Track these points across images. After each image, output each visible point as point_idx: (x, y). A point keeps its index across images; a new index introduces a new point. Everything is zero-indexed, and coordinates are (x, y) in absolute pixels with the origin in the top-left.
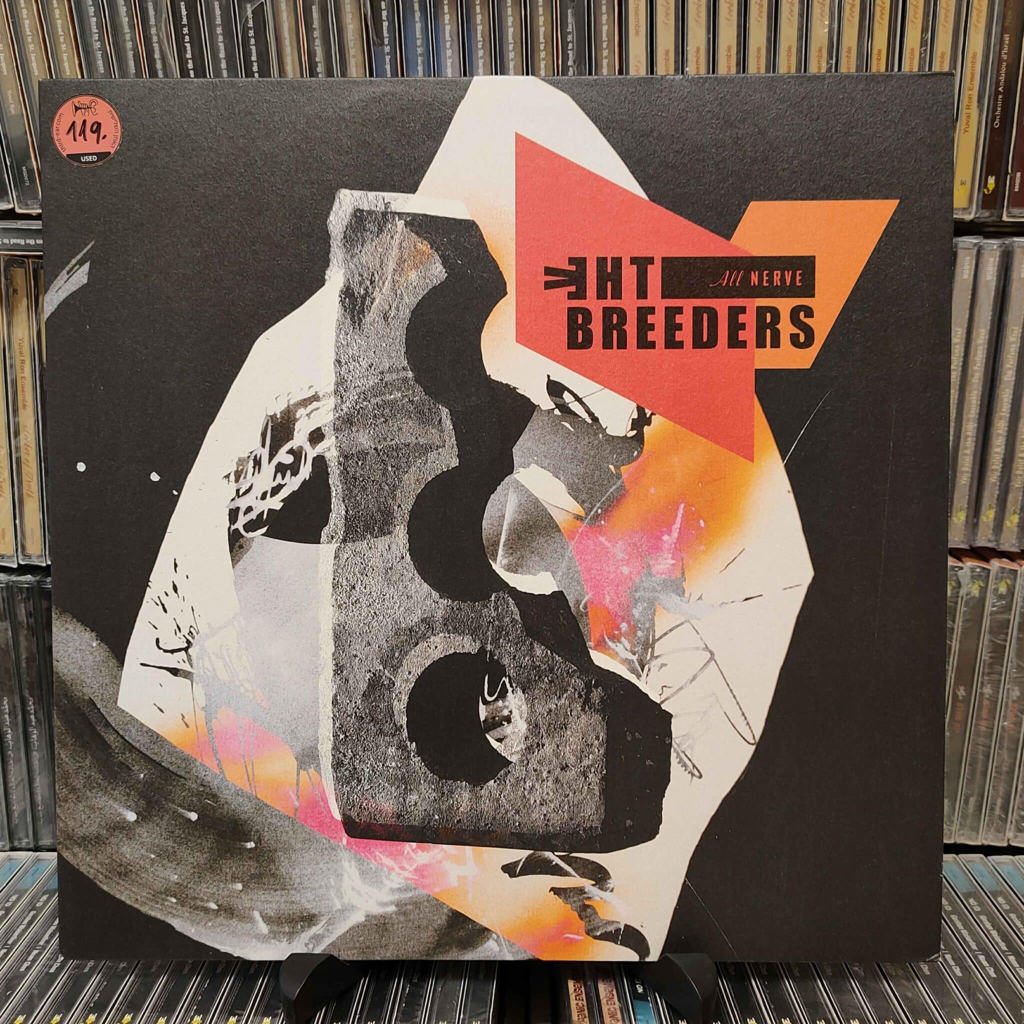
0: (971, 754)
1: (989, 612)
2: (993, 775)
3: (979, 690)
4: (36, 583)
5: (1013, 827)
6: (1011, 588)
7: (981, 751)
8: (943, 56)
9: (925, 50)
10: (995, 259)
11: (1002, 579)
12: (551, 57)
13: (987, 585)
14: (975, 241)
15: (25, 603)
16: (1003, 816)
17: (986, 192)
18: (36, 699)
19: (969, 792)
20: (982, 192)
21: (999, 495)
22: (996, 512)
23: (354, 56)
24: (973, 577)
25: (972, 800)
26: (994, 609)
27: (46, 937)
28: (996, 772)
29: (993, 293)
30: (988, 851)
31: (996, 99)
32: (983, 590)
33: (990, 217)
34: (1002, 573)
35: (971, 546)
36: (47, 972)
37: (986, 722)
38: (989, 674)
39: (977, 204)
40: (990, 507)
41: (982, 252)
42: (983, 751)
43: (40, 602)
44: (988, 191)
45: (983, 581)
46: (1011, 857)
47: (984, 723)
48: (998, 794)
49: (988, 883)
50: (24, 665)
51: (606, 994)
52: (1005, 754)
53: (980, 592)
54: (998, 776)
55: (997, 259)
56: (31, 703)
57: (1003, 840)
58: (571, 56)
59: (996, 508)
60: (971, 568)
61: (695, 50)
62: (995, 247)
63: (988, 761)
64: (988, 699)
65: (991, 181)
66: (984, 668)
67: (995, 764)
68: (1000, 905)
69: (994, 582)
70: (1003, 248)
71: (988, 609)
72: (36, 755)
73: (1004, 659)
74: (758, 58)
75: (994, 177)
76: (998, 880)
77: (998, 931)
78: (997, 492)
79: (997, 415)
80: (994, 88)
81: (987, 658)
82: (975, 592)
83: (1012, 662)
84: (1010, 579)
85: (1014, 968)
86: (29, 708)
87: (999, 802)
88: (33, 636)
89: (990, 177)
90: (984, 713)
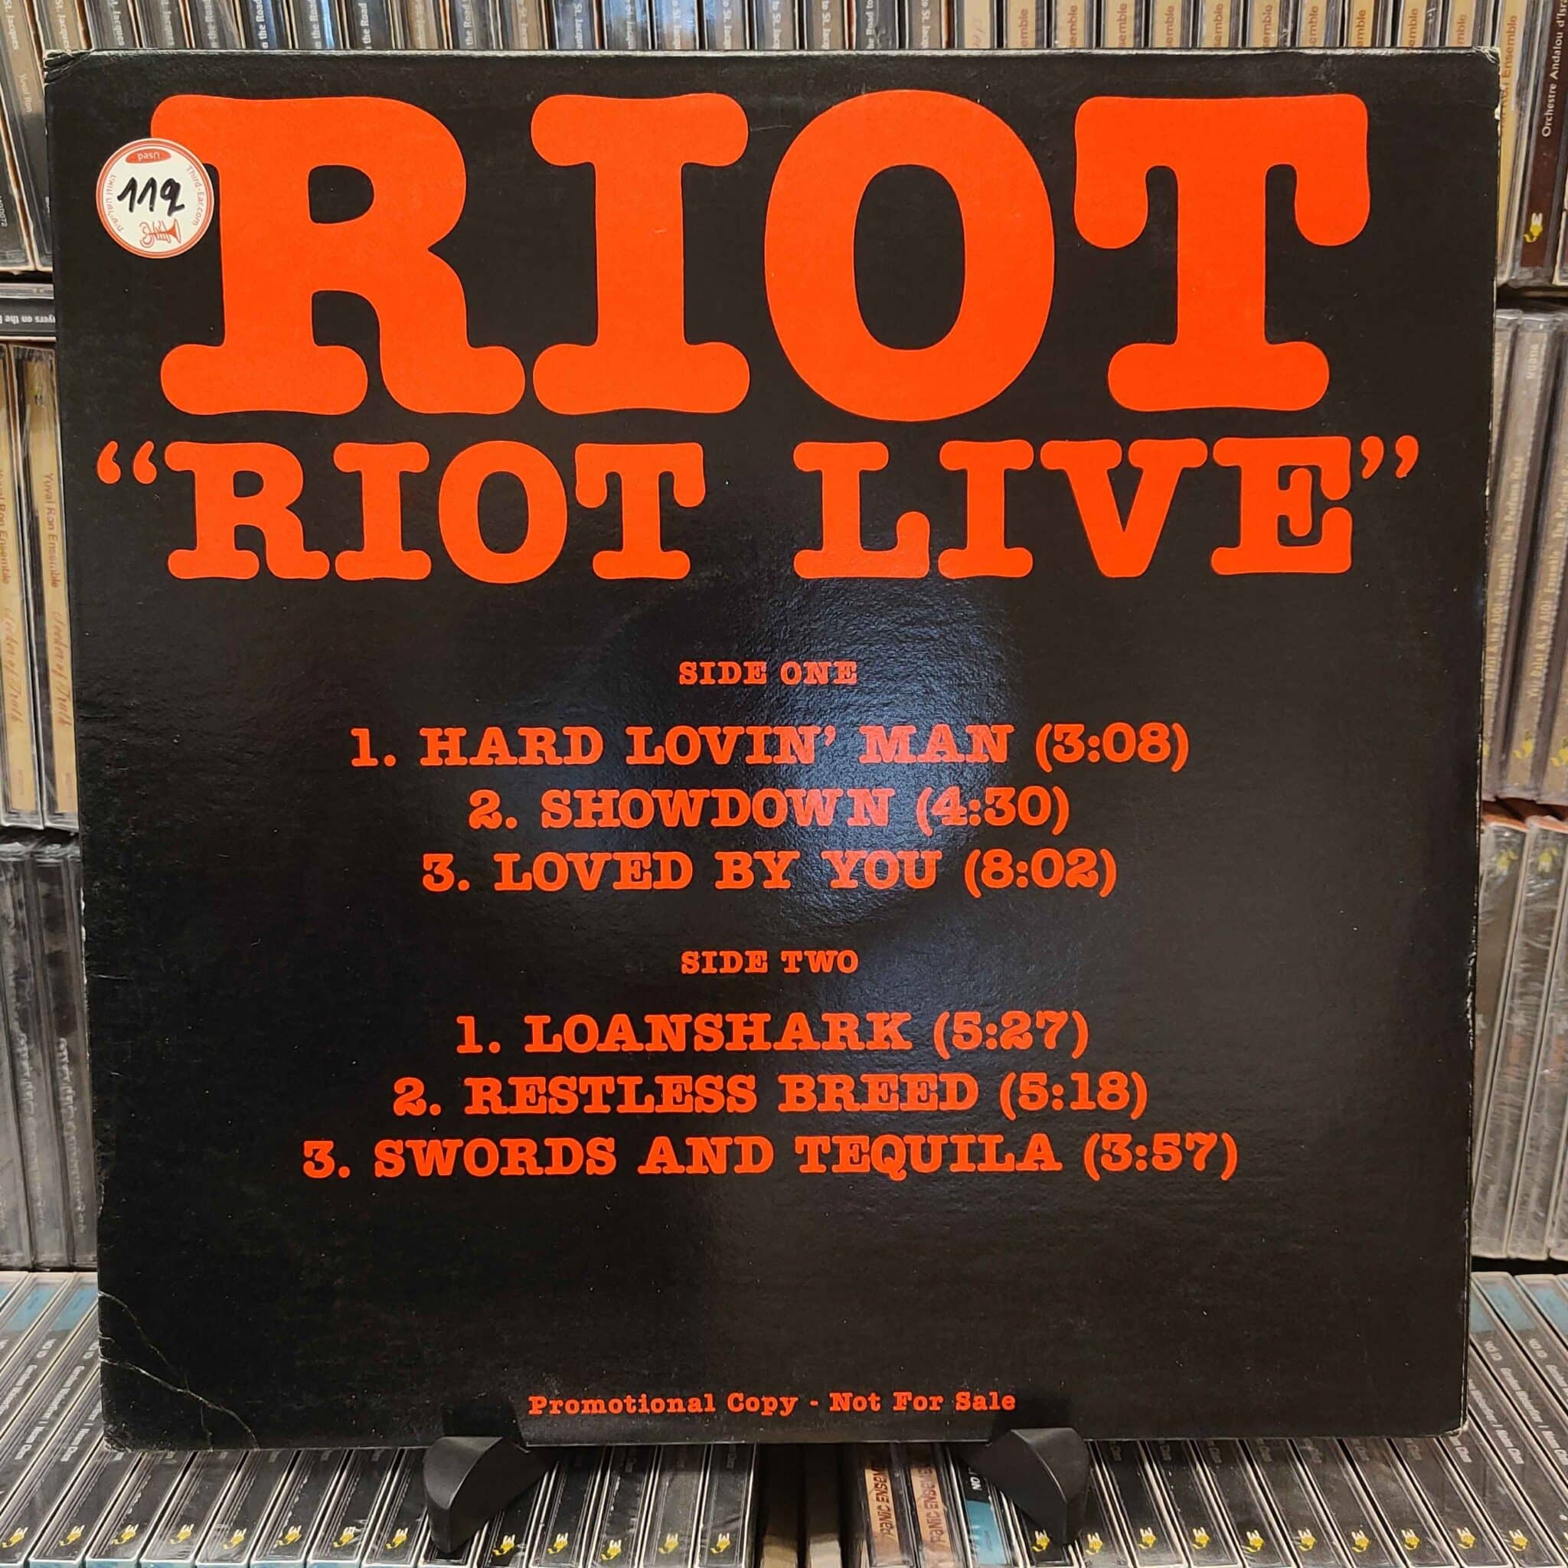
0: (1492, 1118)
1: (1524, 899)
2: (1526, 1150)
3: (1505, 1020)
4: (28, 857)
5: (1555, 1229)
6: (1559, 860)
7: (1507, 1116)
8: (1462, 22)
9: (1435, 13)
10: (1541, 346)
11: (1544, 847)
12: (839, 22)
13: (1520, 859)
14: (1510, 318)
15: (11, 886)
16: (1542, 1215)
17: (1528, 240)
18: (31, 1036)
19: (1488, 1177)
20: (1522, 239)
21: (1541, 717)
22: (1536, 744)
23: (526, 20)
24: (1498, 845)
25: (1493, 1189)
26: (1531, 894)
27: (54, 1406)
28: (1531, 1146)
29: (1536, 401)
30: (1517, 1267)
31: (1546, 92)
32: (1515, 865)
33: (1534, 278)
34: (1546, 838)
35: (1496, 797)
36: (58, 1463)
37: (1517, 1069)
38: (1522, 995)
39: (1514, 260)
41: (1520, 334)
42: (1512, 1114)
43: (35, 884)
44: (1532, 237)
45: (1514, 851)
46: (1551, 1276)
47: (1513, 1071)
48: (1533, 1179)
49: (1516, 1318)
50: (12, 983)
51: (924, 1492)
52: (1545, 1119)
53: (1510, 868)
54: (1534, 1151)
55: (1544, 347)
56: (22, 1042)
57: (1540, 1250)
58: (871, 20)
59: (1537, 737)
60: (1495, 831)
61: (1069, 11)
62: (1541, 327)
63: (1518, 1130)
64: (1521, 1035)
65: (1537, 221)
66: (1514, 985)
67: (1528, 1134)
68: (1532, 1351)
69: (1531, 852)
70: (1555, 328)
71: (1522, 894)
72: (31, 1123)
73: (1545, 972)
74: (1169, 22)
75: (1541, 215)
76: (1531, 1312)
77: (1529, 1393)
78: (1538, 712)
79: (1540, 592)
80: (1542, 74)
81: (1519, 970)
82: (1503, 868)
83: (1557, 977)
84: (1558, 848)
85: (1552, 1451)
86: (19, 1050)
87: (1535, 1192)
88: (25, 939)
89: (1534, 215)
90: (1514, 1056)
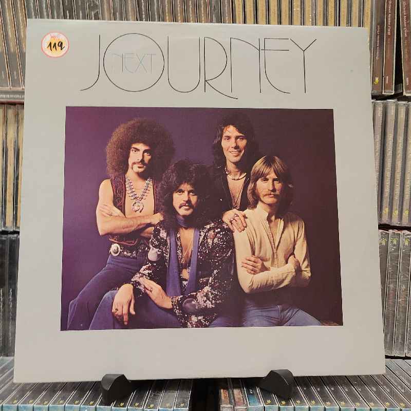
5: (407, 347)
10: (381, 108)
13: (388, 242)
17: (375, 83)
21: (389, 202)
24: (382, 237)
25: (388, 336)
33: (378, 93)
40: (386, 207)
41: (376, 105)
47: (391, 301)
52: (401, 315)
64: (392, 290)
65: (377, 79)
69: (391, 239)
70: (384, 104)
71: (389, 250)
73: (397, 271)
78: (388, 201)
79: (386, 169)
80: (375, 45)
81: (390, 272)
82: (384, 244)
83: (401, 273)
84: (398, 237)
87: (400, 337)
89: (376, 77)
